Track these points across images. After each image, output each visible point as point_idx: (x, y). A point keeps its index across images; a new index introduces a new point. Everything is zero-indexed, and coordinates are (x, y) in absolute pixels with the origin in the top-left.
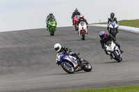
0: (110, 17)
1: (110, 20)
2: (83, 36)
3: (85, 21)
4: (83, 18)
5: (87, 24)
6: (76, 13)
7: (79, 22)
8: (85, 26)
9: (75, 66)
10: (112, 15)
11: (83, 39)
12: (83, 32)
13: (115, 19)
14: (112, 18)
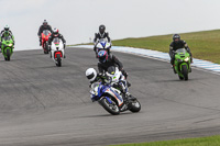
0: (98, 31)
1: (97, 36)
2: (59, 61)
3: (60, 37)
4: (57, 33)
5: (64, 41)
6: (45, 27)
7: (51, 40)
8: (61, 46)
9: (120, 103)
10: (102, 29)
11: (59, 65)
12: (58, 54)
13: (106, 35)
14: (102, 34)
